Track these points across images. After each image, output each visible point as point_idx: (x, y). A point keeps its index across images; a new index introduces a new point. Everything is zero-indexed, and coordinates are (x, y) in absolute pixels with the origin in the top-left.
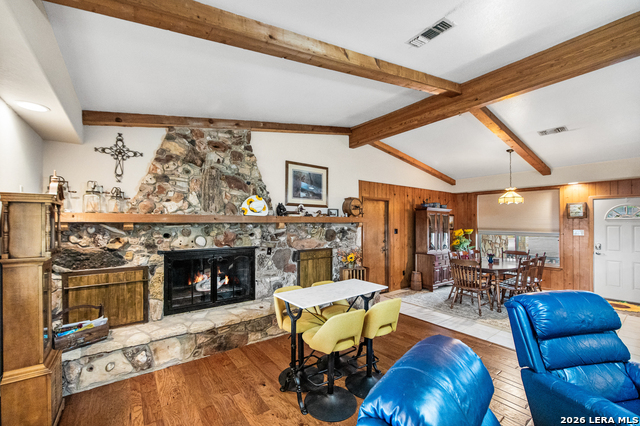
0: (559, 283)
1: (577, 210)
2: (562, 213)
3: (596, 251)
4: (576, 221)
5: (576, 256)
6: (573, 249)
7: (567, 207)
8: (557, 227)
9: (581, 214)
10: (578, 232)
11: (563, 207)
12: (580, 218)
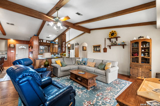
0: (7, 64)
1: (12, 46)
2: (8, 46)
3: (16, 56)
4: (12, 49)
5: (11, 57)
6: (11, 55)
7: (10, 45)
8: (6, 50)
9: (13, 47)
10: (12, 51)
11: (8, 45)
12: (13, 48)
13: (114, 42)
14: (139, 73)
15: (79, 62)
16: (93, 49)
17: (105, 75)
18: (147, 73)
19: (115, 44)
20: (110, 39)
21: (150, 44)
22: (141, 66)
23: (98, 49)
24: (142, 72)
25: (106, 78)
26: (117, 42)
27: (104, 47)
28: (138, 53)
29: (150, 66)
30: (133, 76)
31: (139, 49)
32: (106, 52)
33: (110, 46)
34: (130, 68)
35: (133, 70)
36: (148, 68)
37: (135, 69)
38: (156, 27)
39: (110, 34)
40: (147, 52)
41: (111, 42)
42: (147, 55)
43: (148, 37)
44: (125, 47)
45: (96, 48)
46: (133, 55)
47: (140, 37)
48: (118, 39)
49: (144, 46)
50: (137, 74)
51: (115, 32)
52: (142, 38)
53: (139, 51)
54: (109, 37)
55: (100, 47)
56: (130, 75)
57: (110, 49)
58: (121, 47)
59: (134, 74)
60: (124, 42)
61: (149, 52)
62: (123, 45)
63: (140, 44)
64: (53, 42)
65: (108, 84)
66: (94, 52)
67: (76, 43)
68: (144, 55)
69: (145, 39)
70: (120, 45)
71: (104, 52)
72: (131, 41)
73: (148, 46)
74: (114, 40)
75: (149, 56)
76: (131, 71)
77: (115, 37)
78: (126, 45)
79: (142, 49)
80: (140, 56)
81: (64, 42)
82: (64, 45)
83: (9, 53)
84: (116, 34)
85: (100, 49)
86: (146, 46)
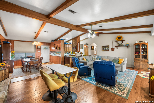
1: (39, 47)
2: (36, 48)
3: (42, 55)
6: (38, 55)
7: (37, 46)
8: (35, 50)
10: (39, 51)
12: (39, 49)
13: (120, 44)
14: (140, 65)
15: (96, 58)
16: (102, 49)
17: (120, 66)
18: (146, 64)
19: (121, 46)
20: (117, 42)
21: (147, 46)
22: (141, 60)
23: (106, 49)
24: (143, 64)
25: (121, 68)
26: (123, 44)
27: (112, 47)
28: (139, 52)
29: (148, 60)
30: (136, 67)
31: (140, 49)
32: (114, 51)
33: (117, 47)
34: (134, 62)
35: (136, 63)
36: (146, 61)
37: (137, 62)
38: (151, 35)
39: (118, 38)
40: (145, 51)
41: (118, 44)
42: (145, 53)
43: (146, 42)
44: (129, 47)
45: (105, 48)
46: (135, 53)
47: (140, 42)
48: (123, 41)
49: (143, 47)
50: (139, 66)
51: (121, 36)
52: (142, 42)
53: (140, 51)
54: (117, 40)
55: (108, 47)
56: (134, 67)
57: (117, 48)
58: (126, 48)
59: (137, 66)
60: (128, 44)
61: (147, 51)
62: (128, 46)
63: (141, 46)
64: (66, 43)
65: (123, 72)
66: (103, 51)
67: (86, 43)
68: (143, 53)
69: (144, 43)
70: (125, 46)
71: (112, 51)
72: (134, 44)
73: (146, 48)
74: (120, 42)
75: (147, 54)
76: (135, 64)
77: (121, 41)
78: (130, 46)
79: (142, 49)
80: (141, 54)
81: (78, 43)
82: (79, 46)
83: (37, 53)
84: (122, 38)
85: (108, 48)
86: (144, 47)
